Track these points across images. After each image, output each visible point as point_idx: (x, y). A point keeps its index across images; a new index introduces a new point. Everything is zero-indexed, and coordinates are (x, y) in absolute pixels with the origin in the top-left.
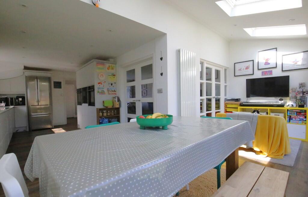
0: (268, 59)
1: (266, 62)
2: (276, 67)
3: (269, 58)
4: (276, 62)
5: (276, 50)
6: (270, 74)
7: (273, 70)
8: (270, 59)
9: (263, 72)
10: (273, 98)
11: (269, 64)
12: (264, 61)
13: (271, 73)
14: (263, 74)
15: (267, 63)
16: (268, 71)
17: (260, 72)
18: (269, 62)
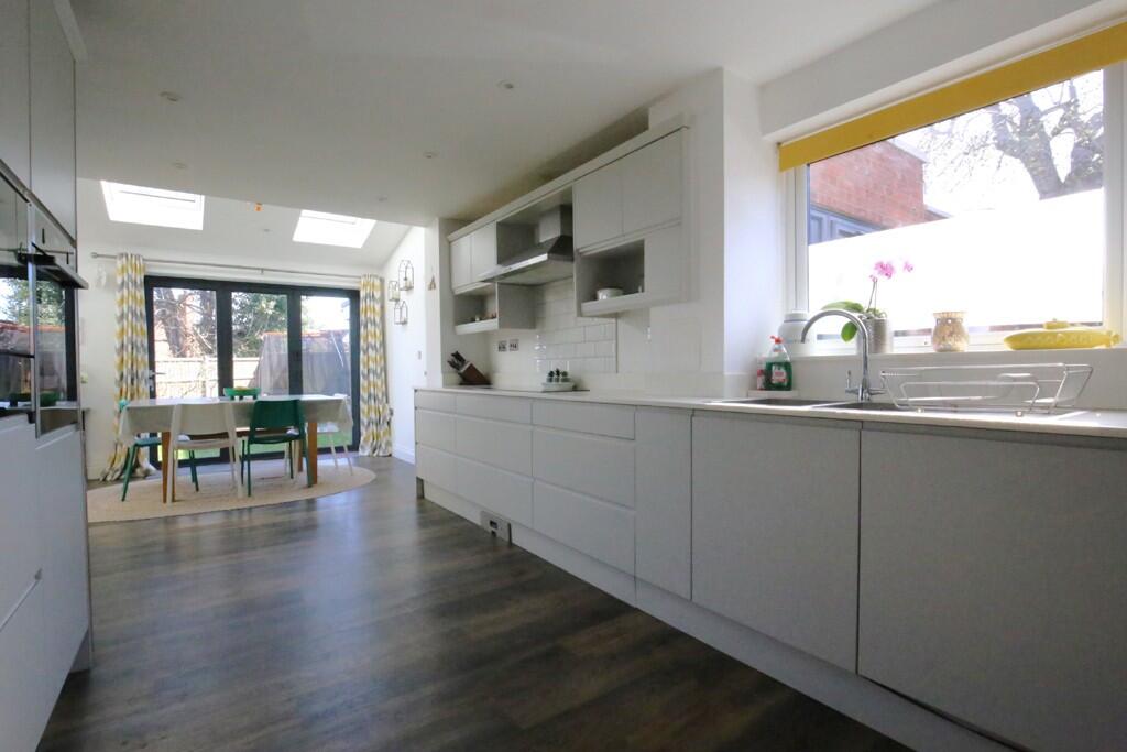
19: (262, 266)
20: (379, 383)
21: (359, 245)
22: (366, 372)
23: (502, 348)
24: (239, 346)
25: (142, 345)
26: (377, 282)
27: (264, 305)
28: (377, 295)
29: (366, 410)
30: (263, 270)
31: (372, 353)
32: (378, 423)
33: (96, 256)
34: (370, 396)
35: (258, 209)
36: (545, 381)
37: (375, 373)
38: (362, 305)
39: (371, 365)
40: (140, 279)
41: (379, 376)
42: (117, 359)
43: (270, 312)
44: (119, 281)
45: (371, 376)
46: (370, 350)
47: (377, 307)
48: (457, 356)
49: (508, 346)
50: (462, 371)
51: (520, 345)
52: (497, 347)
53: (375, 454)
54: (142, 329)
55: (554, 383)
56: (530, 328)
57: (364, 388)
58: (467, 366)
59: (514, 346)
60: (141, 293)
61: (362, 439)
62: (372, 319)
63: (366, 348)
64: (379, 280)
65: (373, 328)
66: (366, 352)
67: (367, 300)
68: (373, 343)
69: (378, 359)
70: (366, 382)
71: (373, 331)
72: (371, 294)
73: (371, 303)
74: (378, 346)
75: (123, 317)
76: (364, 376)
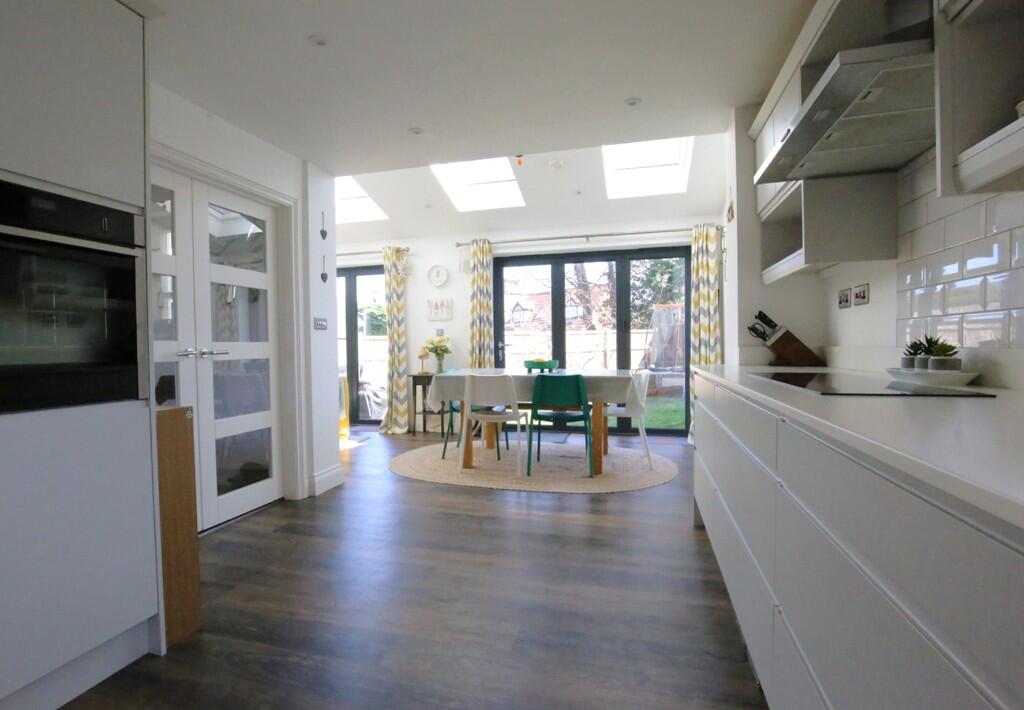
20: (712, 358)
21: (683, 189)
22: (697, 345)
23: (844, 302)
24: (636, 318)
25: (488, 319)
26: (712, 232)
28: (712, 247)
31: (704, 320)
33: (459, 245)
35: (520, 163)
36: (898, 363)
37: (707, 345)
38: (694, 262)
39: (704, 335)
40: (489, 259)
41: (712, 349)
42: (470, 332)
43: (664, 285)
44: (472, 265)
45: (703, 348)
46: (702, 316)
47: (712, 263)
48: (762, 317)
49: (853, 299)
50: (770, 342)
51: (873, 295)
52: (838, 301)
54: (487, 305)
55: (916, 370)
56: (888, 257)
58: (779, 334)
59: (862, 297)
60: (489, 273)
62: (705, 278)
63: (697, 314)
64: (715, 229)
65: (706, 289)
66: (697, 319)
67: (700, 256)
68: (706, 308)
69: (712, 328)
70: (697, 356)
71: (706, 293)
72: (704, 248)
73: (705, 258)
74: (712, 312)
75: (474, 296)
76: (695, 348)
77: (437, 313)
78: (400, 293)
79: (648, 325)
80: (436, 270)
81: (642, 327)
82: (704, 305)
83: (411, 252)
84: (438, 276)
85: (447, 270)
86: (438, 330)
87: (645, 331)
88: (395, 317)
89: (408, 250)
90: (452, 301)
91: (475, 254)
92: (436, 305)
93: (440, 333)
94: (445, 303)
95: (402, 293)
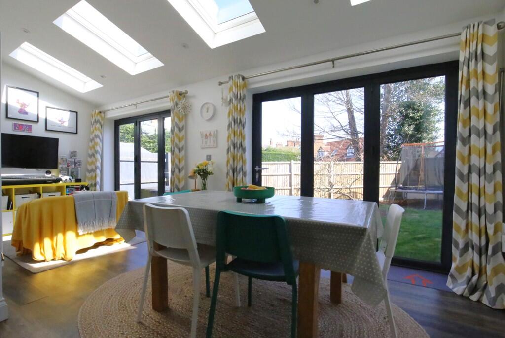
0: (25, 105)
1: (21, 109)
2: (38, 121)
3: (27, 104)
4: (37, 114)
5: (38, 96)
6: (28, 130)
7: (34, 125)
8: (27, 106)
9: (15, 125)
10: (34, 170)
11: (26, 113)
12: (19, 107)
13: (30, 128)
14: (17, 128)
15: (22, 112)
16: (26, 125)
17: (11, 123)
18: (27, 110)
19: (331, 57)
22: (465, 172)
25: (241, 146)
27: (407, 129)
29: (463, 227)
30: (333, 61)
31: (477, 142)
32: (482, 251)
33: (221, 84)
34: (470, 206)
37: (481, 172)
39: (475, 160)
40: (243, 93)
42: (226, 157)
44: (229, 99)
45: (474, 177)
46: (474, 137)
53: (474, 297)
54: (240, 133)
57: (460, 194)
60: (242, 105)
61: (454, 265)
62: (480, 89)
63: (466, 134)
64: (495, 26)
65: (481, 101)
66: (466, 141)
67: (472, 64)
68: (481, 127)
69: (489, 151)
70: (465, 186)
71: (481, 108)
72: (479, 51)
73: (480, 64)
74: (490, 130)
75: (229, 126)
76: (461, 176)
77: (206, 143)
78: (181, 126)
79: (398, 159)
80: (206, 107)
81: (394, 159)
82: (477, 122)
83: (189, 94)
84: (207, 112)
85: (213, 105)
86: (207, 156)
87: (396, 162)
88: (176, 145)
89: (187, 92)
90: (217, 131)
91: (231, 89)
92: (206, 134)
93: (209, 158)
94: (212, 134)
95: (183, 127)
